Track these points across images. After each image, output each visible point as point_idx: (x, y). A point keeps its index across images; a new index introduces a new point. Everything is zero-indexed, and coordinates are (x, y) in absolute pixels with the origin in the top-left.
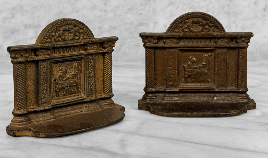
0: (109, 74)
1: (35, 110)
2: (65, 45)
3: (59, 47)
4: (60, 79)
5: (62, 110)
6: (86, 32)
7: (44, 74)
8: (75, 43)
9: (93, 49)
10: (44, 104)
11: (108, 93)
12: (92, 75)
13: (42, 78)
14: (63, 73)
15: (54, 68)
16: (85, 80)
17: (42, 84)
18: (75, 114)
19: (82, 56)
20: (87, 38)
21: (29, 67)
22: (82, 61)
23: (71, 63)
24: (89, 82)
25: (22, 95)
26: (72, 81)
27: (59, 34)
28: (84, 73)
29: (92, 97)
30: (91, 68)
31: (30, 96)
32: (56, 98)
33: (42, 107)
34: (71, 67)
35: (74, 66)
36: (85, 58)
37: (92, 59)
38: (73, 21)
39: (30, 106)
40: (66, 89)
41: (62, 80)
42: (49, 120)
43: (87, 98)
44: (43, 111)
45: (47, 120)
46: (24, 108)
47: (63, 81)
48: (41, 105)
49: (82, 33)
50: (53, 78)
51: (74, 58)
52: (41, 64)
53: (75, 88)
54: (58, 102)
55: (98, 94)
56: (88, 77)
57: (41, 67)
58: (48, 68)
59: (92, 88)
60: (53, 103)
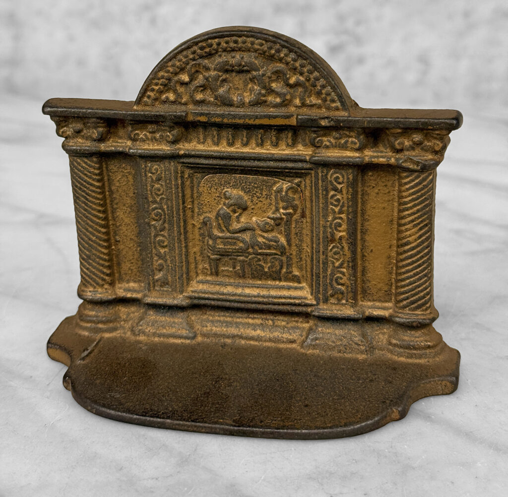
1: (135, 295)
3: (204, 122)
4: (219, 224)
6: (311, 83)
7: (158, 200)
9: (344, 147)
10: (161, 286)
12: (341, 234)
13: (153, 210)
15: (202, 185)
16: (314, 246)
17: (155, 227)
18: (267, 344)
19: (300, 165)
20: (319, 107)
22: (305, 181)
23: (264, 181)
24: (330, 254)
25: (87, 246)
26: (264, 237)
28: (312, 223)
30: (337, 209)
31: (127, 252)
33: (154, 294)
34: (264, 193)
35: (276, 192)
36: (313, 172)
37: (341, 180)
38: (257, 41)
39: (128, 282)
40: (241, 258)
41: (225, 229)
45: (165, 336)
46: (95, 285)
47: (229, 231)
48: (154, 286)
49: (297, 84)
52: (148, 168)
53: (277, 263)
54: (212, 294)
55: (374, 300)
56: (323, 237)
57: (146, 175)
58: (170, 183)
59: (341, 278)
60: (193, 292)
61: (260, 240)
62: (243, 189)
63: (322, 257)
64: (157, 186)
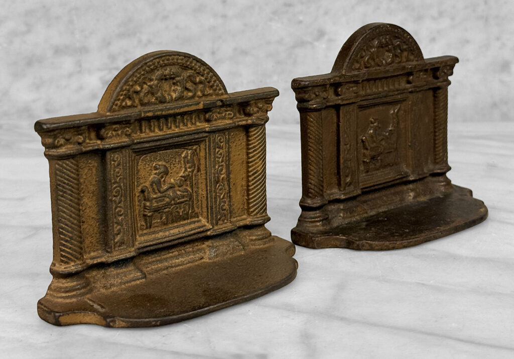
0: (260, 172)
1: (99, 260)
2: (164, 113)
3: (150, 117)
4: (153, 189)
5: (158, 258)
6: (208, 80)
7: (118, 180)
8: (186, 106)
9: (224, 118)
10: (119, 246)
11: (257, 213)
12: (222, 176)
13: (115, 188)
14: (160, 176)
15: (140, 164)
16: (208, 188)
17: (115, 201)
18: (188, 265)
19: (201, 135)
20: (211, 95)
21: (84, 165)
22: (199, 146)
23: (176, 152)
24: (217, 191)
25: (70, 229)
26: (180, 191)
27: (151, 86)
28: (206, 173)
29: (224, 225)
30: (220, 160)
31: (89, 229)
32: (145, 232)
33: (115, 253)
34: (177, 161)
35: (184, 158)
36: (207, 138)
37: (222, 141)
38: (180, 58)
39: (89, 253)
40: (167, 210)
41: (157, 191)
42: (133, 283)
43: (213, 227)
44: (118, 263)
45: (128, 282)
46: (75, 260)
47: (160, 192)
48: (114, 248)
49: (201, 82)
50: (137, 186)
51: (185, 141)
52: (112, 158)
53: (187, 207)
54: (151, 241)
55: (236, 217)
56: (214, 181)
57: (111, 164)
58: (126, 165)
59: (224, 206)
60: (139, 244)
61: (179, 193)
62: (165, 160)
63: (214, 194)
64: (117, 170)
